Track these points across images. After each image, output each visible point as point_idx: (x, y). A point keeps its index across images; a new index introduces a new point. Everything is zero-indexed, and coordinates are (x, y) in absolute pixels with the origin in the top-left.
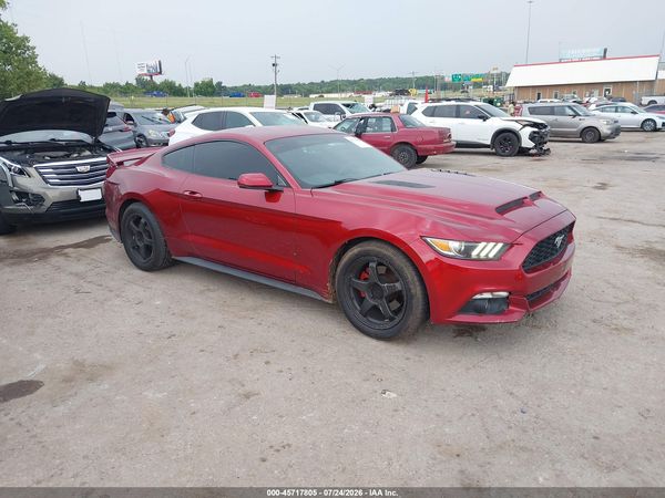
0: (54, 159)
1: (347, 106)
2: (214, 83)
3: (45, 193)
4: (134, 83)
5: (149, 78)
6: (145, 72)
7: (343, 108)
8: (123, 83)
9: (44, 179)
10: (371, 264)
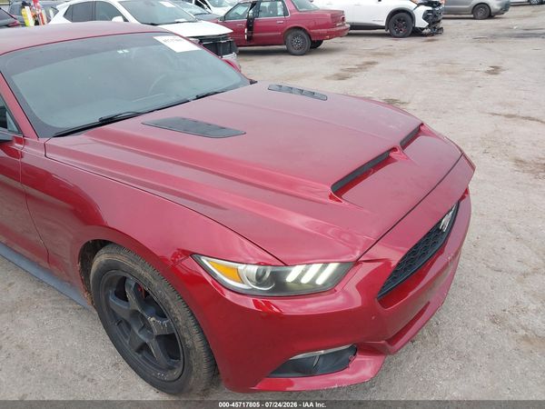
10: (127, 281)
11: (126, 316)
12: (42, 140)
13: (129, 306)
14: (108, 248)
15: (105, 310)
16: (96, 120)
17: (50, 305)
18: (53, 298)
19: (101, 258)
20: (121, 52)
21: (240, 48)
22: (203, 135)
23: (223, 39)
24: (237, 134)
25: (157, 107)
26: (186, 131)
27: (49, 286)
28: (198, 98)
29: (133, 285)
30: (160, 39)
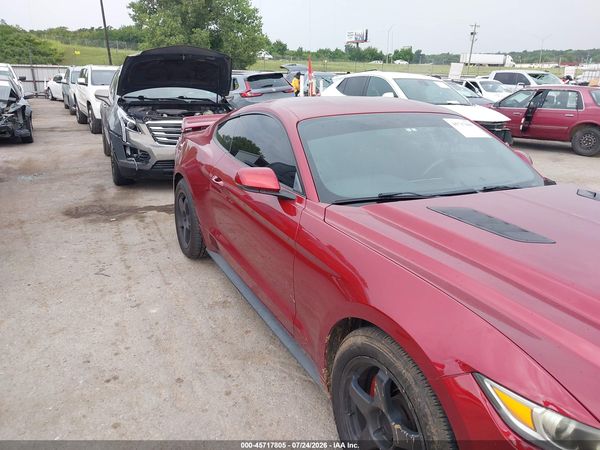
0: (171, 117)
1: (535, 76)
2: (414, 52)
3: (151, 151)
4: (343, 49)
5: (355, 45)
6: (353, 39)
7: (529, 78)
8: (333, 50)
9: (154, 136)
10: (380, 374)
11: (364, 411)
12: (324, 205)
13: (372, 401)
14: (369, 331)
15: (341, 394)
16: (375, 195)
17: (278, 366)
18: (282, 360)
19: (356, 339)
20: (409, 130)
21: (515, 139)
22: (501, 234)
23: (498, 127)
24: (544, 241)
25: (442, 192)
26: (478, 225)
27: (285, 346)
28: (486, 190)
29: (385, 380)
30: (450, 121)
